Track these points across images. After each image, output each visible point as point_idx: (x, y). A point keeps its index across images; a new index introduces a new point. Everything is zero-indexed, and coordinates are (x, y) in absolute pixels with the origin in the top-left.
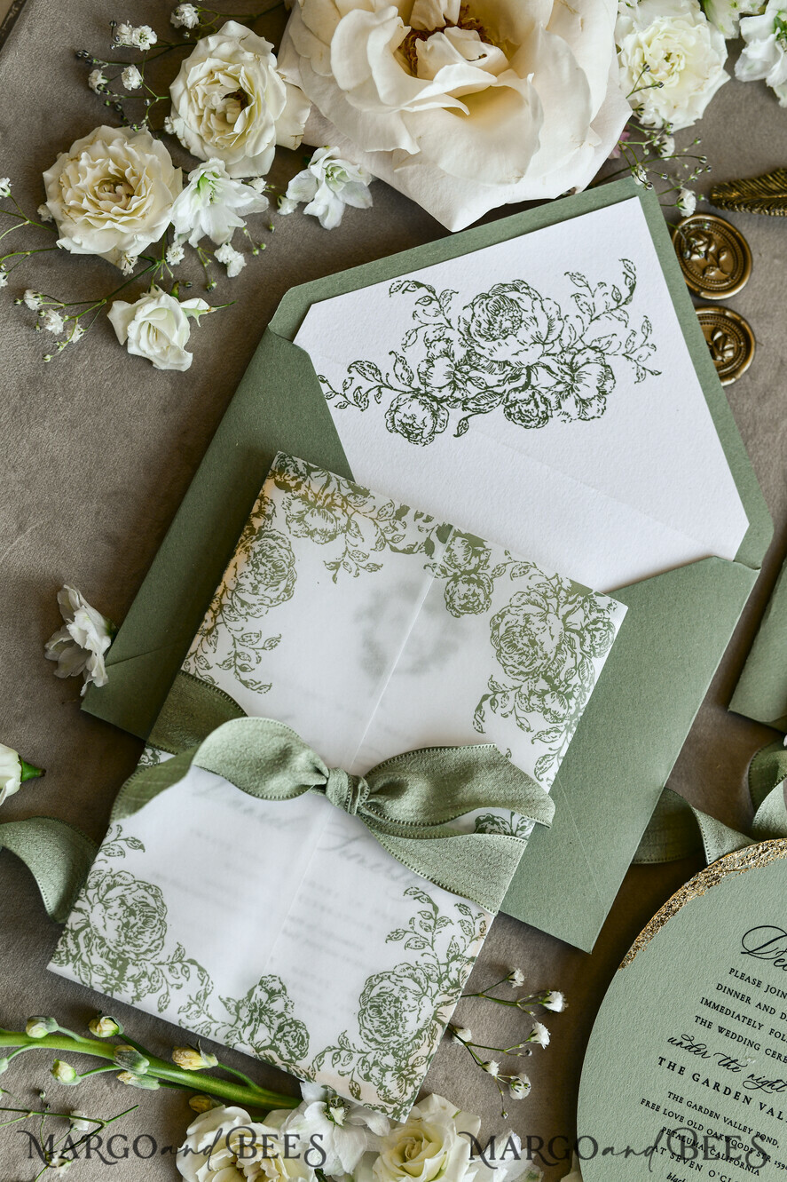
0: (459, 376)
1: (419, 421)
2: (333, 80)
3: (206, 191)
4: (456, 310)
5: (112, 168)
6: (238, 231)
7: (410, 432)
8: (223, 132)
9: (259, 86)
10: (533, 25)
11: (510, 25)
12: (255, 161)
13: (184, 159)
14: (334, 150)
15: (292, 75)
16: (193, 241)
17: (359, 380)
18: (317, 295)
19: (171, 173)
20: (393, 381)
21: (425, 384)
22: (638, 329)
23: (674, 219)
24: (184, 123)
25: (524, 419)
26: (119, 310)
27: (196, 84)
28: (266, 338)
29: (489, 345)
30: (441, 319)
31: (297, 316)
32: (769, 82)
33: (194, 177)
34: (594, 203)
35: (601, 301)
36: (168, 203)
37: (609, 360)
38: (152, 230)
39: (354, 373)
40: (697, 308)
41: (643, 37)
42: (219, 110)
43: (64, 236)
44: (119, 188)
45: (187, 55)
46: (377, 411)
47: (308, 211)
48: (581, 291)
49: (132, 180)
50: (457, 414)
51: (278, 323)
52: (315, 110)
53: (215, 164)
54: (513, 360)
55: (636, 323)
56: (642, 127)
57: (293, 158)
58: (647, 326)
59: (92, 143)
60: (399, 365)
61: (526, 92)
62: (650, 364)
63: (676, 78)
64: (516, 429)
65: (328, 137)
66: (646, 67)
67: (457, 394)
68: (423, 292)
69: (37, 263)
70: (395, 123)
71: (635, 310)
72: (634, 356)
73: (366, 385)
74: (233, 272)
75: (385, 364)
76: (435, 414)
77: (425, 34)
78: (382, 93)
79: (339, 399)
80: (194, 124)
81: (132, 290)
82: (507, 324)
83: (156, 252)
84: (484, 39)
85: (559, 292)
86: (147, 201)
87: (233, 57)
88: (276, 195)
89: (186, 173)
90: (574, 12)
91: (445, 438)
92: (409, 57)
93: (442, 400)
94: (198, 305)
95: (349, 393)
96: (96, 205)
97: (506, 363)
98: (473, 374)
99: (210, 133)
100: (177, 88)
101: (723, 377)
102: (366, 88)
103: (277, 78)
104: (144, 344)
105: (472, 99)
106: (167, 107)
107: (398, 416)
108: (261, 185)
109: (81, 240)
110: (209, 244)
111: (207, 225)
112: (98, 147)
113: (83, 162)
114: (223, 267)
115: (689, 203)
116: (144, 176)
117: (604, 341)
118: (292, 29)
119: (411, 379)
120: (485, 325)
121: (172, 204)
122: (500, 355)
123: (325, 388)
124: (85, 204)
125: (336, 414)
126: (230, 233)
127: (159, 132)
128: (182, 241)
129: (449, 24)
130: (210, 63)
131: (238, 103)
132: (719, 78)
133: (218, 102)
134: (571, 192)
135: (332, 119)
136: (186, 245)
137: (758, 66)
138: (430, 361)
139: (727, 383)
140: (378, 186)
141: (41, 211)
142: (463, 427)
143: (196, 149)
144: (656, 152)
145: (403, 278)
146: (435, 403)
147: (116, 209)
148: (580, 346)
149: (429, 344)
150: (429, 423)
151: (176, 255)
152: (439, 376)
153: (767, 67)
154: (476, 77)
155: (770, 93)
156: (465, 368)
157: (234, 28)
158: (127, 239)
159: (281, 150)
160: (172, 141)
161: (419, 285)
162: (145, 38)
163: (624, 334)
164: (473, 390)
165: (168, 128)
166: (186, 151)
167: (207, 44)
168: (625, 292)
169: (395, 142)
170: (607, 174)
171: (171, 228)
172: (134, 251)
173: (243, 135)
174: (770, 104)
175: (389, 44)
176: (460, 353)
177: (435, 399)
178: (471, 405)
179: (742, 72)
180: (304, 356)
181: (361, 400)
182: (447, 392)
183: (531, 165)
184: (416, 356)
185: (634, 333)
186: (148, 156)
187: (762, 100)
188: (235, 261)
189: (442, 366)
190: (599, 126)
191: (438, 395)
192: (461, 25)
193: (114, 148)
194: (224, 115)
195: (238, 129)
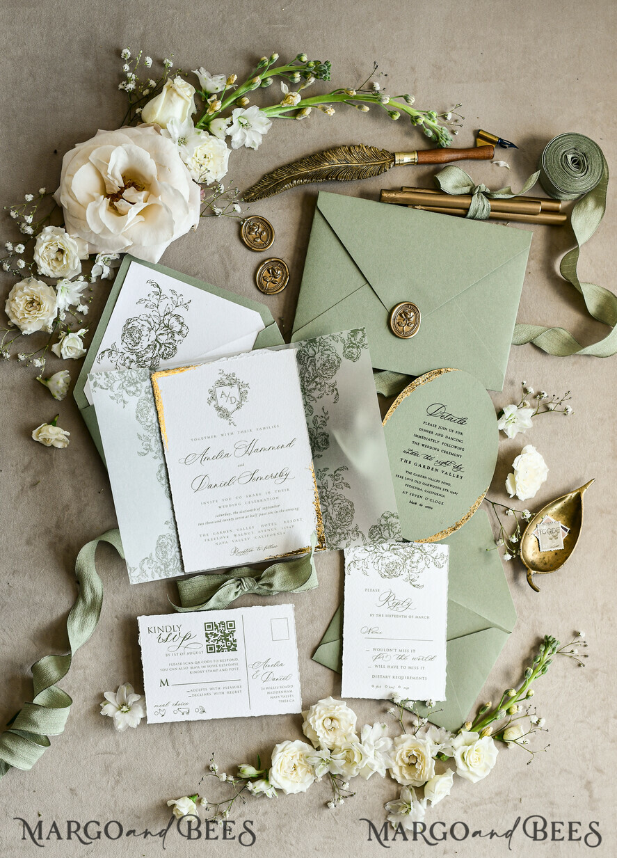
2: (92, 231)
3: (65, 291)
5: (28, 298)
6: (81, 298)
8: (59, 265)
9: (66, 245)
10: (152, 177)
12: (75, 270)
13: (52, 282)
16: (67, 309)
19: (50, 291)
24: (45, 269)
26: (55, 347)
27: (42, 254)
32: (247, 146)
33: (58, 287)
36: (55, 302)
38: (53, 314)
41: (193, 155)
42: (55, 258)
43: (23, 330)
44: (34, 304)
45: (35, 244)
47: (102, 278)
49: (37, 299)
52: (89, 243)
56: (209, 186)
57: (89, 262)
59: (15, 291)
61: (160, 203)
63: (212, 163)
65: (98, 248)
66: (199, 165)
69: (17, 343)
70: (121, 238)
74: (86, 312)
78: (111, 229)
80: (48, 267)
81: (56, 338)
83: (57, 320)
84: (138, 189)
86: (46, 304)
87: (51, 239)
88: (88, 279)
89: (55, 287)
90: (165, 167)
92: (115, 210)
94: (82, 332)
96: (30, 314)
99: (55, 267)
100: (36, 258)
102: (105, 230)
103: (71, 240)
104: (68, 354)
106: (36, 266)
108: (81, 278)
109: (30, 328)
110: (73, 307)
111: (70, 302)
112: (20, 293)
113: (17, 301)
114: (82, 313)
115: (238, 208)
116: (41, 296)
118: (68, 219)
121: (55, 301)
124: (26, 316)
126: (79, 300)
127: (38, 277)
128: (63, 311)
129: (122, 188)
130: (45, 245)
131: (60, 253)
132: (228, 152)
133: (53, 256)
135: (96, 243)
136: (65, 311)
137: (240, 142)
141: (9, 324)
143: (53, 276)
147: (37, 312)
151: (63, 317)
153: (243, 140)
155: (250, 148)
157: (47, 229)
158: (46, 321)
159: (82, 261)
160: (44, 277)
162: (21, 248)
165: (40, 273)
166: (49, 277)
167: (41, 239)
169: (124, 245)
171: (58, 309)
172: (50, 324)
173: (67, 263)
175: (106, 209)
179: (235, 146)
186: (39, 288)
188: (85, 308)
190: (192, 199)
192: (126, 187)
193: (25, 290)
194: (57, 259)
195: (65, 262)
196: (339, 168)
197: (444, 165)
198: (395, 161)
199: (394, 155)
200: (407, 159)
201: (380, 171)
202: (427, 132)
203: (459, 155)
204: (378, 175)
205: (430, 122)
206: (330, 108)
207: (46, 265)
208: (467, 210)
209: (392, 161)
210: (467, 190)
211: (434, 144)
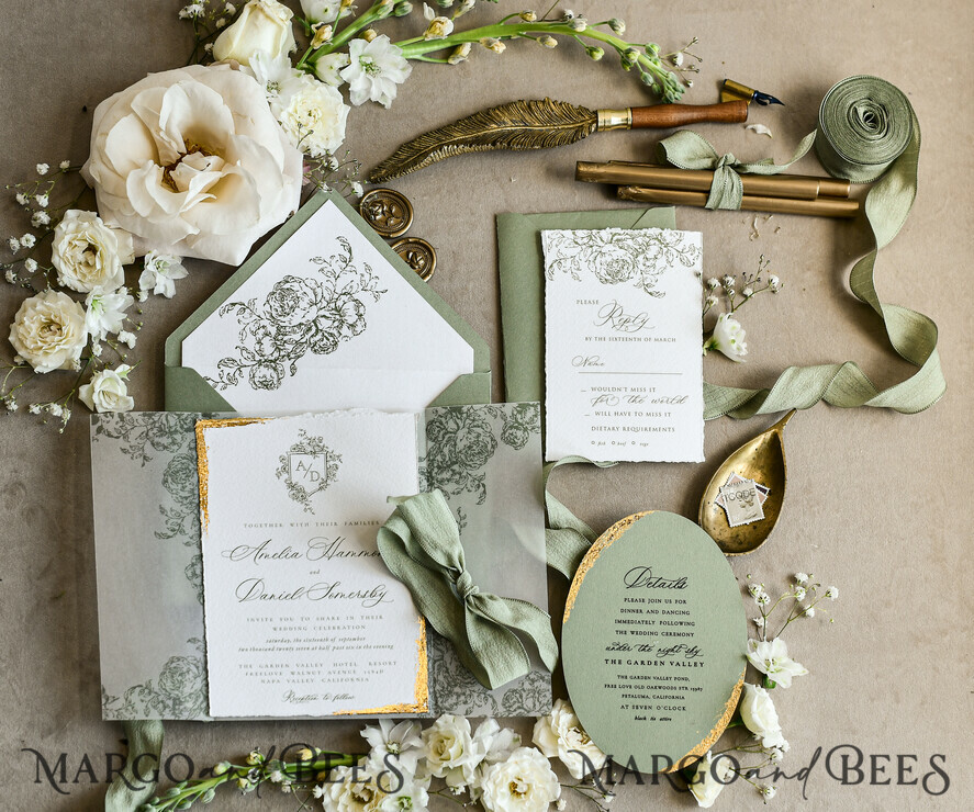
0: (279, 343)
1: (268, 377)
2: (137, 214)
3: (98, 307)
4: (260, 308)
5: (44, 319)
6: (124, 321)
7: (266, 385)
8: (91, 272)
9: (98, 237)
10: (227, 135)
11: (215, 139)
12: (115, 280)
13: (79, 297)
14: (155, 252)
15: (113, 223)
16: (103, 338)
17: (227, 370)
18: (182, 335)
19: (75, 307)
20: (244, 362)
21: (263, 356)
22: (365, 273)
23: (356, 203)
24: (68, 277)
25: (324, 350)
27: (64, 253)
28: (167, 371)
29: (287, 319)
30: (254, 317)
31: (178, 351)
32: (373, 100)
33: (89, 302)
34: (307, 214)
35: (337, 266)
36: (82, 323)
37: (355, 297)
39: (222, 368)
40: (391, 246)
41: (291, 109)
42: (83, 261)
43: (36, 366)
44: (52, 328)
46: (244, 382)
47: (155, 293)
48: (321, 266)
49: (57, 320)
50: (287, 364)
51: (169, 360)
52: (134, 236)
53: (97, 289)
54: (303, 321)
55: (361, 269)
56: (315, 158)
57: (134, 269)
58: (368, 268)
59: (25, 311)
60: (244, 352)
61: (240, 172)
62: (380, 288)
63: (320, 123)
64: (323, 356)
65: (148, 247)
66: (300, 125)
67: (282, 353)
68: (238, 307)
69: (27, 388)
70: (180, 222)
71: (357, 262)
72: (368, 288)
73: (232, 371)
74: (132, 344)
75: (236, 355)
76: (275, 369)
77: (172, 167)
78: (165, 208)
79: (221, 385)
80: (73, 275)
81: (85, 377)
82: (291, 303)
83: (87, 352)
84: (205, 154)
85: (310, 272)
86: (70, 326)
87: (78, 229)
88: (135, 292)
89: (83, 303)
90: (246, 117)
91: (287, 379)
92: (170, 183)
93: (276, 360)
94: (124, 369)
95: (225, 379)
96: (44, 342)
97: (301, 324)
98: (286, 338)
99: (84, 276)
100: (55, 260)
101: (423, 277)
102: (156, 210)
103: (106, 228)
104: (105, 404)
105: (215, 189)
107: (256, 380)
108: (124, 290)
109: (46, 364)
110: (112, 336)
111: (107, 326)
112: (30, 312)
113: (27, 323)
114: (125, 345)
115: (359, 189)
116: (63, 315)
117: (348, 287)
118: (101, 199)
119: (254, 357)
120: (280, 309)
122: (295, 323)
123: (209, 382)
124: (40, 344)
125: (223, 394)
126: (121, 324)
127: (57, 288)
128: (97, 341)
129: (183, 155)
130: (67, 239)
131: (92, 252)
132: (344, 110)
133: (81, 257)
134: (292, 214)
135: (145, 236)
136: (101, 342)
137: (363, 93)
138: (259, 342)
139: (428, 278)
140: (187, 261)
141: (16, 360)
142: (293, 370)
143: (80, 289)
144: (328, 169)
145: (224, 305)
146: (272, 363)
147: (57, 338)
148: (336, 296)
149: (254, 334)
150: (275, 375)
151: (98, 350)
152: (268, 348)
153: (368, 91)
154: (211, 177)
155: (377, 104)
156: (280, 337)
157: (71, 213)
158: (70, 351)
159: (126, 267)
160: (67, 290)
161: (234, 304)
162: (29, 240)
163: (357, 278)
164: (289, 347)
165: (61, 284)
166: (76, 292)
167: (61, 228)
168: (347, 255)
169: (185, 233)
170: (306, 195)
171: (90, 336)
172: (76, 358)
173: (102, 268)
174: (381, 110)
175: (157, 181)
176: (273, 330)
177: (271, 361)
178: (292, 356)
179: (355, 99)
180: (191, 371)
181: (232, 380)
182: (276, 355)
183: (261, 210)
184: (251, 343)
185: (362, 275)
186: (59, 304)
187: (375, 110)
188: (130, 338)
189: (267, 342)
190: (288, 170)
191: (273, 358)
192: (189, 153)
193: (39, 307)
194: (87, 264)
195: (98, 267)
196: (513, 132)
197: (674, 130)
198: (597, 122)
199: (596, 113)
200: (616, 119)
201: (576, 137)
202: (645, 78)
203: (695, 115)
204: (572, 142)
205: (650, 64)
206: (498, 43)
207: (71, 272)
208: (708, 192)
209: (593, 122)
210: (707, 163)
211: (657, 97)
